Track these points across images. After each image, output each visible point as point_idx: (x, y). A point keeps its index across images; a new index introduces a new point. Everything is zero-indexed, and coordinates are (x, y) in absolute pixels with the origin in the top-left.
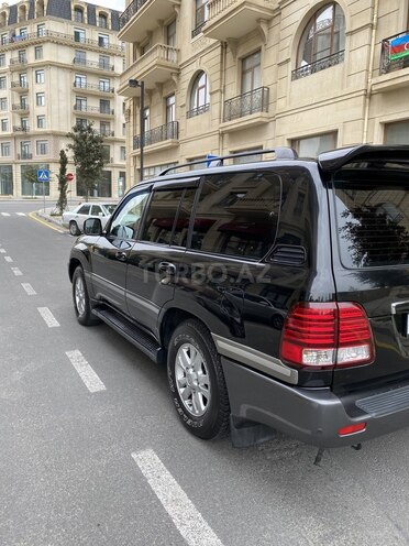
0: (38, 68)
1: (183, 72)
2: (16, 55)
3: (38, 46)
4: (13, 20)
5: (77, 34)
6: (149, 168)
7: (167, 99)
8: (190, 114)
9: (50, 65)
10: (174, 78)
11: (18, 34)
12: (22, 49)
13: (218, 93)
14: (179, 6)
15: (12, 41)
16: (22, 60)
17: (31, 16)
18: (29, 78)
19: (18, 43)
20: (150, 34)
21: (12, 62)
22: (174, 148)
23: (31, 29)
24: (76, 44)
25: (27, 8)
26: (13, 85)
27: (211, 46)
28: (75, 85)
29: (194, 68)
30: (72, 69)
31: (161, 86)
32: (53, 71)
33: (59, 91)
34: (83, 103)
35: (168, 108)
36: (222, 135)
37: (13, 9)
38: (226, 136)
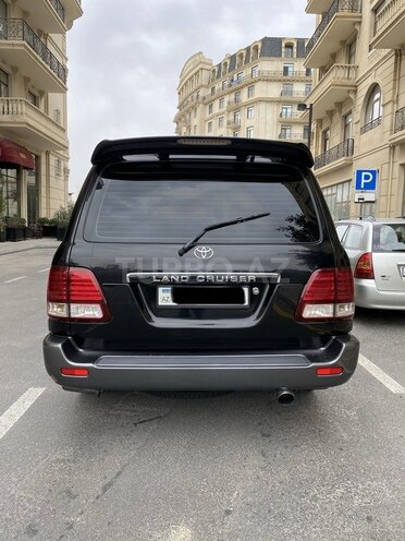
0: (249, 105)
1: (359, 88)
2: (233, 96)
3: (250, 86)
4: (232, 68)
5: (286, 69)
6: (327, 187)
7: (345, 117)
8: (364, 130)
9: (260, 100)
10: (351, 96)
11: (235, 79)
12: (237, 91)
13: (391, 104)
14: (360, 22)
15: (230, 85)
16: (236, 100)
17: (247, 61)
18: (241, 116)
19: (235, 86)
20: (334, 57)
21: (229, 103)
22: (349, 166)
23: (246, 72)
24: (285, 78)
25: (245, 54)
26: (229, 123)
27: (385, 57)
28: (281, 116)
29: (369, 82)
30: (279, 102)
31: (340, 105)
32: (262, 106)
33: (266, 123)
34: (288, 131)
35: (346, 126)
36: (393, 147)
37: (233, 58)
38: (397, 148)
